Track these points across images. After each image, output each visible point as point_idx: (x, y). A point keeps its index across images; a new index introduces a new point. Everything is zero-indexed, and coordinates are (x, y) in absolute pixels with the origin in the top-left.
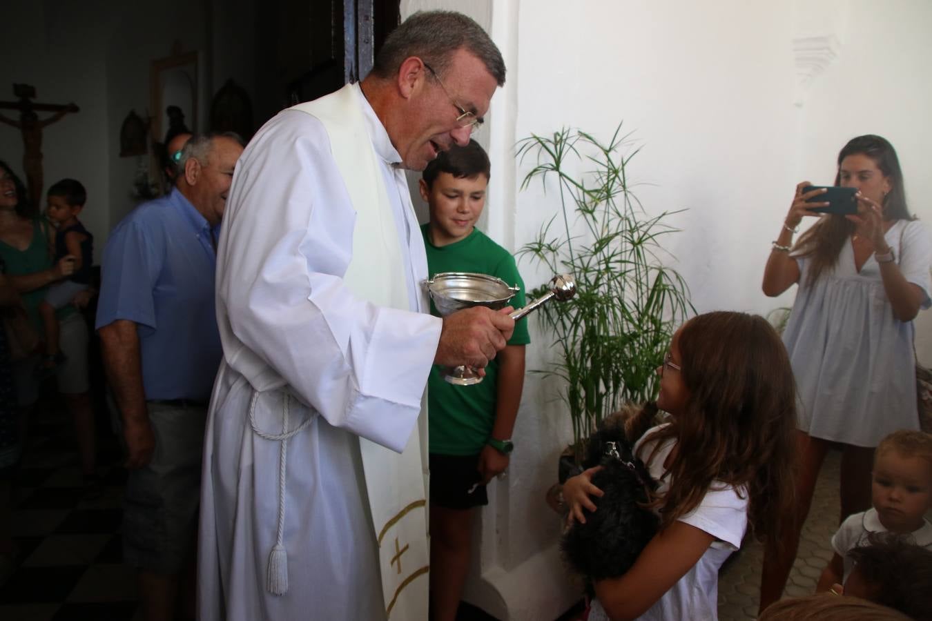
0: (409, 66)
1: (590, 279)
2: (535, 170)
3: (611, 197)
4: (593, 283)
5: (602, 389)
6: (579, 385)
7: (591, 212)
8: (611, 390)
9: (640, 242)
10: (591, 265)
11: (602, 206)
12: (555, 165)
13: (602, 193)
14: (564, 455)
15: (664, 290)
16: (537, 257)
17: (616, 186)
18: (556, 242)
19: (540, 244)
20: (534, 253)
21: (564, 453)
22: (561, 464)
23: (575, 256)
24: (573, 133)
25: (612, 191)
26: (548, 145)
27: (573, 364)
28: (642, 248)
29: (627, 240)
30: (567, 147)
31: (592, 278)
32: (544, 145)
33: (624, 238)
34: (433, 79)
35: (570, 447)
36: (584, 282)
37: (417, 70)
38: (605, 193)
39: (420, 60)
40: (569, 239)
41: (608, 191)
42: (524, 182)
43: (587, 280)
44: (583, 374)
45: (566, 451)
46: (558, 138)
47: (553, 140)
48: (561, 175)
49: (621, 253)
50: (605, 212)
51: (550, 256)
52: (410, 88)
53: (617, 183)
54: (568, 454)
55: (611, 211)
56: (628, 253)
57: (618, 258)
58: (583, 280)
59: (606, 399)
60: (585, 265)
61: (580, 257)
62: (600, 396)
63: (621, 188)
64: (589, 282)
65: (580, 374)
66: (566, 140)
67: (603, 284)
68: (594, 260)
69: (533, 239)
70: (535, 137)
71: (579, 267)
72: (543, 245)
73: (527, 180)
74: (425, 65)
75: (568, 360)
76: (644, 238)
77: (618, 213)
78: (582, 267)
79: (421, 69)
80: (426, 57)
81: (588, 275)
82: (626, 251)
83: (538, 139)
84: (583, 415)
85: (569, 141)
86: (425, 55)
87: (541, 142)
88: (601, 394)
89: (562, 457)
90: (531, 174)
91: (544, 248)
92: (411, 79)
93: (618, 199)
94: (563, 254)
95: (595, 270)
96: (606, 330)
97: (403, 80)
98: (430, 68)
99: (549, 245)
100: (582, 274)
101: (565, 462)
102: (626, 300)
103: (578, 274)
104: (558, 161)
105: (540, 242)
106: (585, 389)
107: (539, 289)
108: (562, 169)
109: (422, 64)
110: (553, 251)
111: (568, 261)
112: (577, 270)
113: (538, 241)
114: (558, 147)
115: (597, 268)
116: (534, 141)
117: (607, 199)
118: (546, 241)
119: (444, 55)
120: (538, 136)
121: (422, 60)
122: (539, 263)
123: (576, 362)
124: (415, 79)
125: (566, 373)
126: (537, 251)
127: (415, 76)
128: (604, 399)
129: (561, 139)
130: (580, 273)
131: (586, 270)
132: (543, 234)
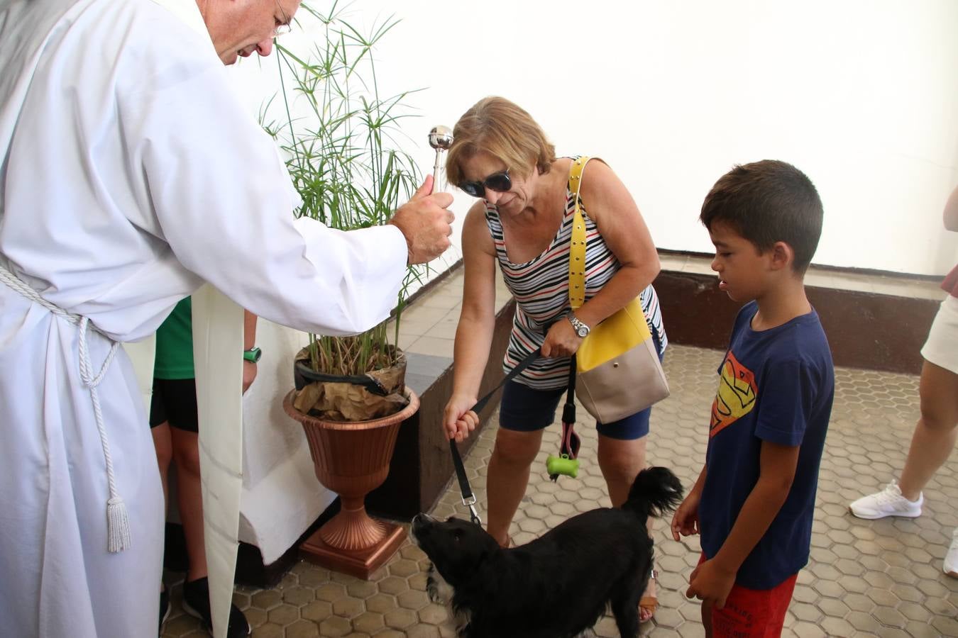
1: (313, 165)
3: (332, 75)
4: (317, 170)
10: (314, 150)
11: (322, 84)
13: (321, 70)
15: (398, 177)
17: (336, 63)
18: (275, 126)
21: (297, 356)
22: (297, 369)
23: (297, 141)
25: (332, 68)
31: (316, 164)
35: (305, 349)
36: (307, 168)
38: (324, 70)
40: (290, 121)
41: (328, 68)
43: (310, 166)
45: (299, 355)
48: (278, 47)
53: (337, 59)
54: (303, 357)
55: (333, 90)
58: (306, 166)
60: (308, 151)
61: (302, 142)
63: (344, 65)
64: (313, 169)
68: (318, 143)
71: (302, 153)
77: (341, 93)
78: (304, 152)
81: (311, 161)
89: (297, 362)
93: (340, 76)
94: (284, 138)
95: (319, 155)
99: (268, 128)
100: (306, 160)
101: (301, 366)
103: (301, 161)
108: (277, 43)
111: (289, 146)
112: (300, 155)
115: (321, 153)
117: (328, 76)
130: (304, 159)
131: (309, 156)
132: (262, 115)
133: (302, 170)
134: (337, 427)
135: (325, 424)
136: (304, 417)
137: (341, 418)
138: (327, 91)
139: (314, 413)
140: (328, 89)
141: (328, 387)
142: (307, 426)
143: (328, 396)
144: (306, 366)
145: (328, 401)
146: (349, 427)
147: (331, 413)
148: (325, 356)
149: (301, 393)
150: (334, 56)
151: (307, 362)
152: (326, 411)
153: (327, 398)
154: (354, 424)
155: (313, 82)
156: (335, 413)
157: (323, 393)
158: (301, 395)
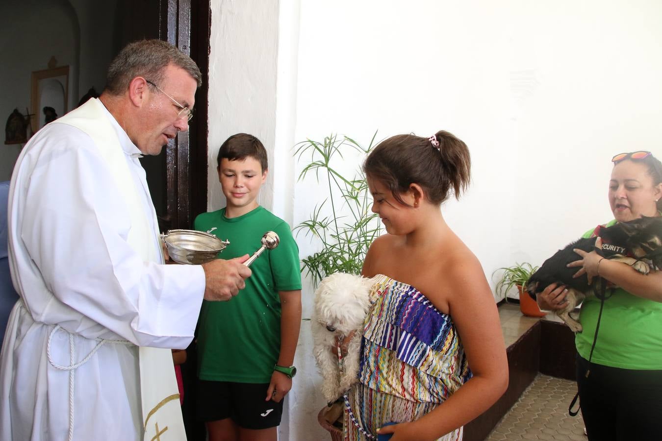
0: (136, 83)
1: (352, 248)
2: (310, 166)
4: (354, 252)
7: (356, 198)
10: (352, 238)
12: (325, 163)
13: (363, 183)
16: (311, 232)
18: (325, 221)
19: (314, 222)
20: (309, 228)
23: (340, 231)
24: (340, 138)
26: (319, 146)
30: (333, 149)
31: (354, 247)
32: (316, 147)
34: (155, 90)
37: (142, 86)
39: (143, 79)
40: (335, 219)
42: (301, 175)
43: (349, 249)
46: (328, 141)
47: (323, 144)
48: (329, 169)
51: (321, 230)
52: (141, 100)
58: (346, 249)
60: (349, 238)
61: (345, 232)
66: (333, 143)
67: (362, 252)
68: (355, 235)
69: (308, 218)
70: (310, 141)
71: (343, 239)
72: (316, 223)
73: (304, 173)
74: (147, 81)
78: (346, 239)
79: (145, 84)
80: (146, 76)
81: (350, 245)
83: (311, 142)
85: (336, 145)
86: (145, 74)
87: (314, 145)
90: (307, 169)
91: (317, 224)
92: (138, 93)
94: (331, 230)
95: (356, 242)
97: (134, 94)
98: (152, 83)
99: (321, 223)
100: (346, 245)
103: (342, 245)
104: (327, 159)
105: (314, 220)
108: (329, 166)
109: (145, 81)
110: (324, 227)
111: (336, 234)
112: (342, 241)
114: (327, 148)
115: (357, 240)
116: (310, 144)
118: (319, 220)
119: (159, 72)
120: (312, 140)
121: (144, 78)
122: (313, 236)
124: (142, 92)
126: (312, 227)
127: (141, 91)
129: (330, 142)
130: (344, 243)
131: (349, 242)
132: (316, 214)
133: (342, 252)
139: (337, 424)
142: (333, 434)
149: (330, 408)
158: (330, 411)
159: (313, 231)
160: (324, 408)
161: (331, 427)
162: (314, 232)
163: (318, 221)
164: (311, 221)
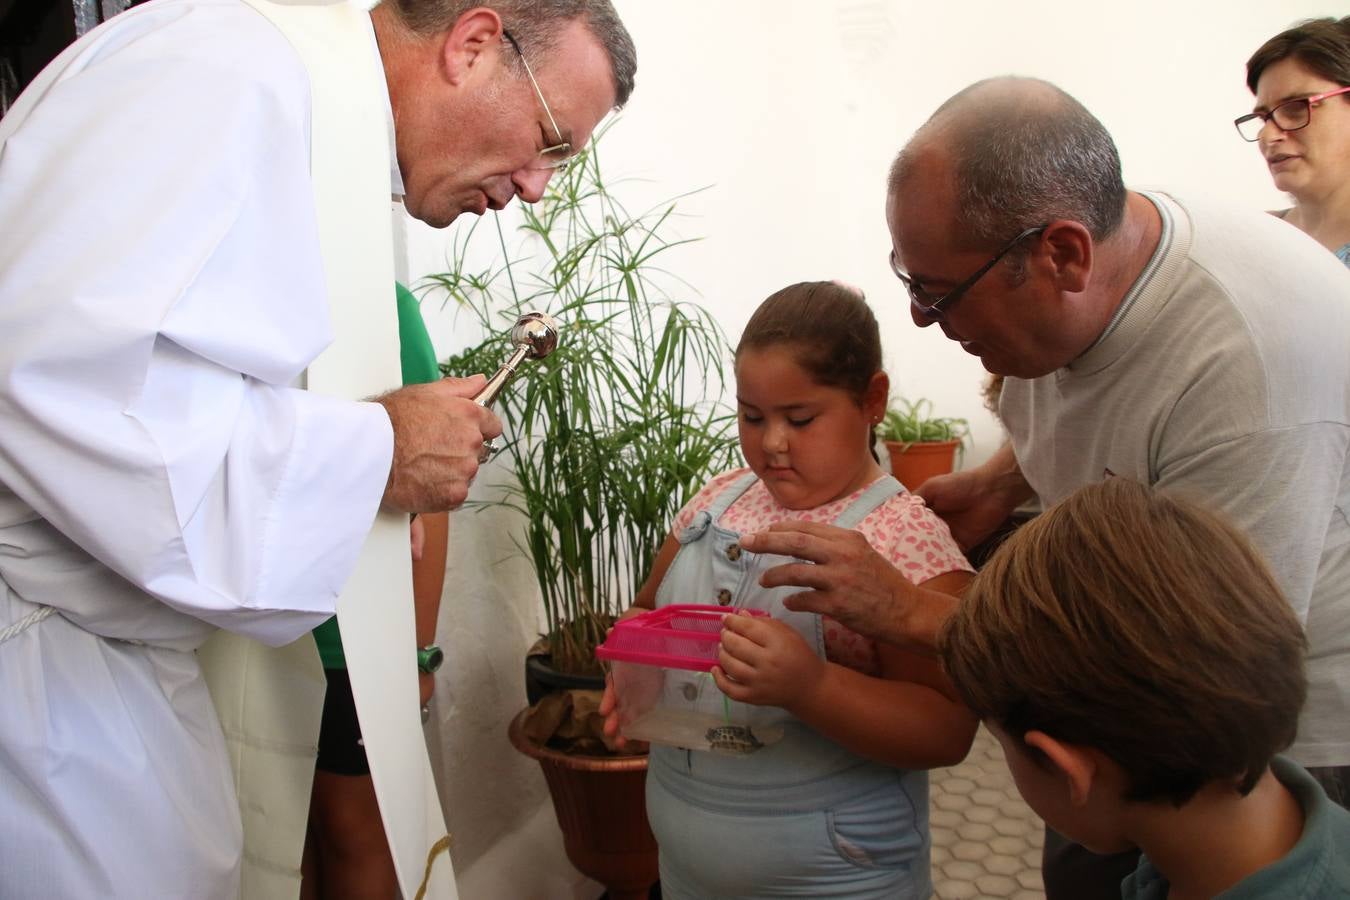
0: (472, 24)
3: (578, 206)
5: (588, 523)
6: (546, 520)
7: (545, 233)
8: (605, 522)
9: (632, 266)
11: (563, 219)
14: (534, 653)
15: (684, 328)
16: (453, 300)
18: (485, 273)
19: (456, 276)
20: (446, 289)
21: (533, 650)
22: (529, 670)
25: (579, 195)
27: (533, 486)
28: (639, 276)
29: (611, 263)
33: (604, 260)
35: (543, 639)
40: (508, 266)
41: (572, 195)
44: (552, 502)
45: (535, 648)
49: (602, 289)
50: (569, 231)
51: (477, 297)
52: (467, 68)
53: (587, 180)
54: (539, 652)
56: (614, 289)
57: (597, 296)
59: (598, 539)
62: (586, 537)
63: (596, 189)
65: (547, 503)
69: (443, 266)
72: (461, 277)
74: (505, 32)
75: (523, 478)
76: (640, 258)
79: (495, 37)
80: (510, 18)
82: (609, 286)
84: (560, 579)
88: (588, 529)
89: (530, 658)
91: (463, 282)
92: (469, 51)
93: (590, 207)
94: (501, 296)
96: (587, 418)
98: (512, 41)
99: (473, 279)
101: (536, 664)
102: (616, 357)
105: (456, 273)
106: (559, 528)
107: (461, 356)
109: (500, 28)
110: (482, 288)
113: (453, 273)
117: (572, 208)
118: (466, 271)
119: (546, 23)
122: (458, 310)
123: (537, 481)
124: (477, 53)
125: (521, 502)
126: (452, 289)
127: (477, 48)
128: (594, 539)
134: (596, 765)
135: (576, 762)
136: (541, 751)
137: (602, 751)
138: (572, 234)
139: (556, 742)
140: (572, 228)
141: (577, 695)
142: (546, 764)
143: (580, 714)
144: (545, 665)
145: (578, 721)
146: (616, 765)
147: (584, 742)
148: (574, 645)
149: (536, 708)
150: (581, 175)
151: (545, 658)
152: (576, 739)
153: (577, 716)
154: (622, 760)
155: (549, 217)
156: (591, 741)
157: (571, 708)
158: (536, 713)
159: (456, 297)
160: (521, 713)
161: (543, 752)
162: (461, 302)
163: (464, 273)
164: (451, 275)
